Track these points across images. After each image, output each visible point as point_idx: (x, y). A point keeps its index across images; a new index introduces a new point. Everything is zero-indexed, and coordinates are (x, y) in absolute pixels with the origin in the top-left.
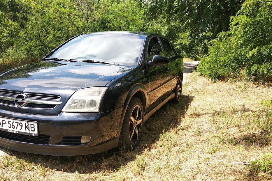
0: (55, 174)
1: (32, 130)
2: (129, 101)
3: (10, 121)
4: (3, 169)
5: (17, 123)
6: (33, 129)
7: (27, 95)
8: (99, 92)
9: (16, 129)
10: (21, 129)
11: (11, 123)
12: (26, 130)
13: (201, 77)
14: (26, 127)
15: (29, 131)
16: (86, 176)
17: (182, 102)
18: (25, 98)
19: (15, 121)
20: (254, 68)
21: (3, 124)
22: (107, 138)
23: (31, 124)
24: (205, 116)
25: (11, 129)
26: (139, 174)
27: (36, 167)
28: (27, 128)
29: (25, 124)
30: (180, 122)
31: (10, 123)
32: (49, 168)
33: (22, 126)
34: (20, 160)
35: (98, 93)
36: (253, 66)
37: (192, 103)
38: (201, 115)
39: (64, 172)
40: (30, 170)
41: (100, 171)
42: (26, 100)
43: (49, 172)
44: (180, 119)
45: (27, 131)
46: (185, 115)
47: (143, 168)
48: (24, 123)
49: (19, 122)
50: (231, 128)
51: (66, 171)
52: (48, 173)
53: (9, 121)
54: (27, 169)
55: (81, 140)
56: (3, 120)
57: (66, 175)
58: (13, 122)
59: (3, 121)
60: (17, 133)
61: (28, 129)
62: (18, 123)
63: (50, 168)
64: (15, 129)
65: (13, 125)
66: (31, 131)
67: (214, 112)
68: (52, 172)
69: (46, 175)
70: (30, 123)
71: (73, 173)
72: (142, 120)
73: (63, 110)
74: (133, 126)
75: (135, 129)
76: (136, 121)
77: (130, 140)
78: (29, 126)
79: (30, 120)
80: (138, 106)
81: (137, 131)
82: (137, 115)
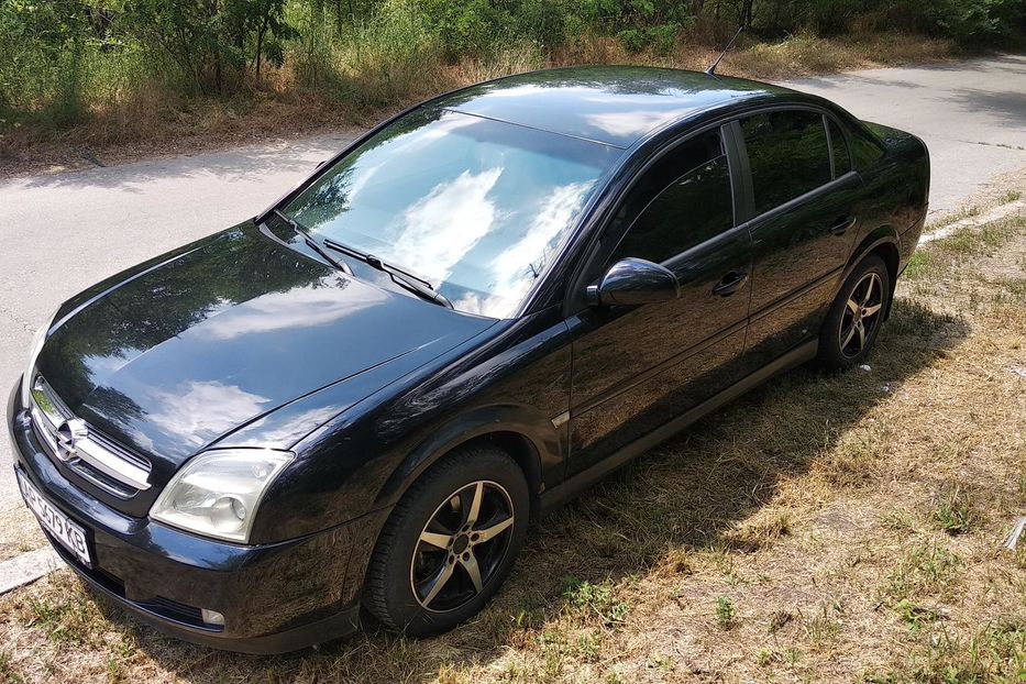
17: (867, 367)
42: (76, 445)
55: (201, 614)
72: (511, 521)
73: (152, 513)
74: (452, 553)
75: (466, 556)
76: (473, 533)
77: (424, 605)
78: (72, 534)
79: (74, 515)
80: (480, 485)
81: (471, 566)
82: (473, 515)
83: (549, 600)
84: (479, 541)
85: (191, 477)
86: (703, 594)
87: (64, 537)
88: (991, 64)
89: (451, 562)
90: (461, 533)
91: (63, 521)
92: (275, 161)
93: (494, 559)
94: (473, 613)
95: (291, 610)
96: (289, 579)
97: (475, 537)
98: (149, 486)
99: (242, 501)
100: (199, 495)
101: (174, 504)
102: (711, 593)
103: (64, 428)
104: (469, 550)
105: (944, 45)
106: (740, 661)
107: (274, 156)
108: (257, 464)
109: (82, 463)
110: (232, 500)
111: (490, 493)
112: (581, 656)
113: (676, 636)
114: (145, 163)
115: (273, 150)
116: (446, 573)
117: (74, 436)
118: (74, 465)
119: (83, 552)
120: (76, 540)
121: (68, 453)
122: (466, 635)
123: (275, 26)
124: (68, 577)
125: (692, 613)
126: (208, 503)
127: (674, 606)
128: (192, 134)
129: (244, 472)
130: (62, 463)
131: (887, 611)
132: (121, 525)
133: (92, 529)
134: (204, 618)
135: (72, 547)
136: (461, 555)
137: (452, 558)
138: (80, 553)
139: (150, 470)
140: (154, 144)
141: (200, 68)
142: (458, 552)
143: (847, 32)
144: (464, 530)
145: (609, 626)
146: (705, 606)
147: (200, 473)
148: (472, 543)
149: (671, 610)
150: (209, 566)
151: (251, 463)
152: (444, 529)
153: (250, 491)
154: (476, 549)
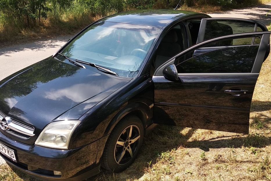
7: (10, 119)
9: (2, 150)
10: (5, 152)
12: (8, 154)
14: (8, 152)
42: (8, 125)
60: (3, 154)
62: (2, 146)
70: (10, 150)
72: (139, 136)
73: (36, 143)
74: (124, 147)
75: (128, 148)
76: (130, 140)
77: (118, 163)
78: (10, 152)
79: (9, 146)
80: (132, 126)
81: (130, 150)
82: (130, 135)
84: (131, 143)
85: (48, 131)
86: (195, 152)
87: (6, 154)
88: (231, 12)
89: (124, 150)
90: (127, 141)
91: (6, 149)
92: (48, 45)
93: (135, 147)
94: (131, 164)
95: (79, 169)
96: (78, 160)
97: (130, 142)
98: (34, 135)
99: (65, 136)
100: (51, 136)
101: (43, 140)
102: (196, 151)
103: (4, 120)
104: (129, 146)
105: (219, 8)
106: (211, 169)
107: (48, 44)
108: (69, 125)
109: (11, 130)
110: (62, 137)
111: (134, 128)
112: (165, 173)
113: (191, 164)
114: (10, 47)
115: (47, 42)
116: (123, 153)
117: (7, 122)
118: (8, 131)
119: (13, 157)
120: (11, 154)
121: (6, 127)
122: (129, 171)
123: (44, 8)
124: (6, 166)
125: (193, 157)
126: (53, 139)
127: (187, 156)
128: (23, 39)
129: (65, 128)
130: (4, 131)
131: (247, 151)
132: (26, 148)
133: (16, 150)
134: (55, 174)
135: (10, 156)
136: (127, 147)
137: (125, 148)
138: (12, 158)
139: (34, 130)
140: (12, 42)
141: (23, 21)
142: (126, 147)
143: (194, 5)
144: (127, 140)
145: (171, 164)
146: (196, 155)
147: (51, 129)
148: (130, 144)
149: (187, 157)
150: (53, 157)
151: (67, 125)
152: (122, 140)
153: (68, 133)
154: (131, 145)
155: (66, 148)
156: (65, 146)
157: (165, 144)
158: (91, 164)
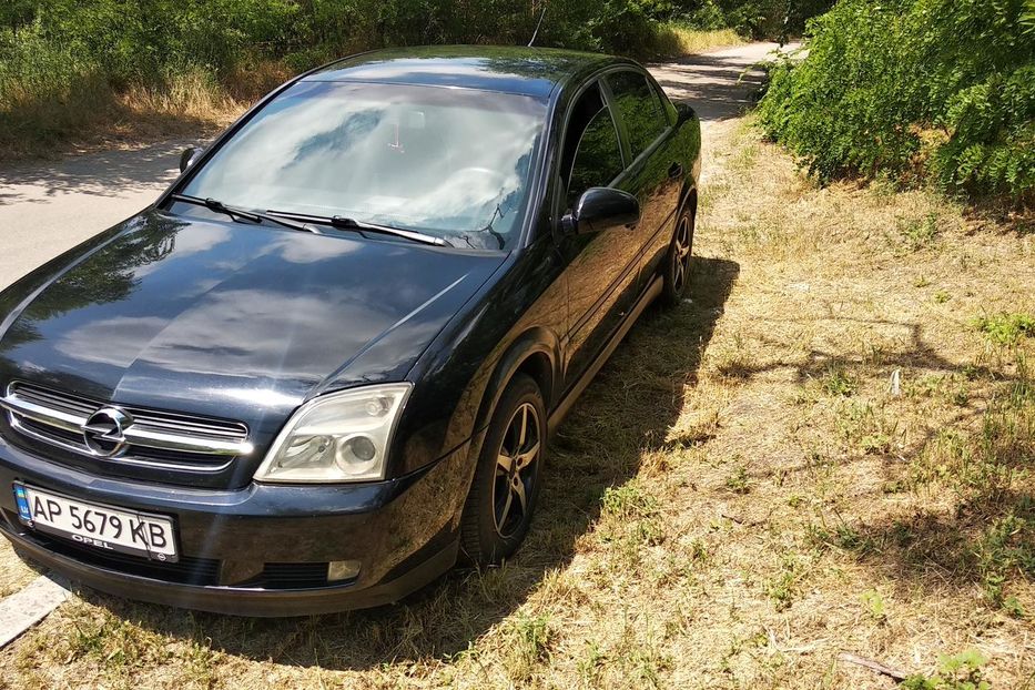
0: (245, 675)
1: (156, 542)
2: (492, 410)
3: (76, 509)
4: (70, 663)
5: (102, 518)
6: (158, 540)
7: (126, 413)
8: (385, 403)
9: (101, 533)
10: (117, 536)
11: (81, 513)
12: (134, 541)
13: (769, 147)
14: (134, 532)
15: (147, 544)
16: (350, 678)
17: (690, 301)
18: (119, 425)
19: (94, 509)
20: (969, 157)
21: (51, 513)
22: (421, 541)
23: (151, 525)
24: (770, 375)
25: (83, 531)
26: (530, 679)
27: (179, 648)
28: (137, 537)
29: (131, 521)
30: (680, 403)
31: (75, 512)
32: (223, 650)
33: (119, 527)
34: (123, 623)
35: (378, 405)
36: (968, 152)
37: (727, 306)
38: (759, 370)
39: (278, 666)
40: (160, 664)
41: (399, 660)
42: (125, 432)
43: (225, 667)
44: (680, 391)
45: (140, 545)
46: (701, 372)
47: (542, 653)
48: (125, 519)
49: (109, 514)
50: (860, 458)
51: (281, 660)
52: (222, 669)
53: (72, 508)
54: (149, 657)
55: (327, 571)
56: (49, 502)
57: (285, 675)
58: (88, 512)
59: (52, 505)
60: (106, 546)
61: (143, 538)
62: (104, 516)
63: (228, 652)
64: (96, 535)
65: (86, 522)
66: (154, 544)
67: (804, 355)
68: (235, 666)
69: (215, 681)
70: (147, 522)
71: (307, 666)
72: (538, 444)
73: (258, 476)
74: (508, 480)
75: (516, 483)
76: (520, 457)
77: (499, 531)
78: (144, 530)
79: (142, 507)
80: (525, 407)
81: (520, 490)
82: (522, 439)
83: (586, 510)
84: (523, 465)
89: (509, 490)
97: (520, 462)
99: (370, 436)
104: (516, 475)
106: (776, 509)
111: (530, 416)
116: (510, 497)
117: (118, 423)
118: (120, 457)
119: (163, 545)
127: (687, 490)
130: (100, 460)
134: (330, 576)
136: (513, 480)
137: (509, 484)
138: (156, 549)
142: (511, 479)
144: (516, 454)
145: (648, 516)
146: (711, 484)
148: (518, 468)
149: (687, 493)
152: (508, 450)
153: (381, 426)
154: (521, 473)
155: (378, 475)
156: (374, 469)
157: (595, 473)
158: (417, 548)
